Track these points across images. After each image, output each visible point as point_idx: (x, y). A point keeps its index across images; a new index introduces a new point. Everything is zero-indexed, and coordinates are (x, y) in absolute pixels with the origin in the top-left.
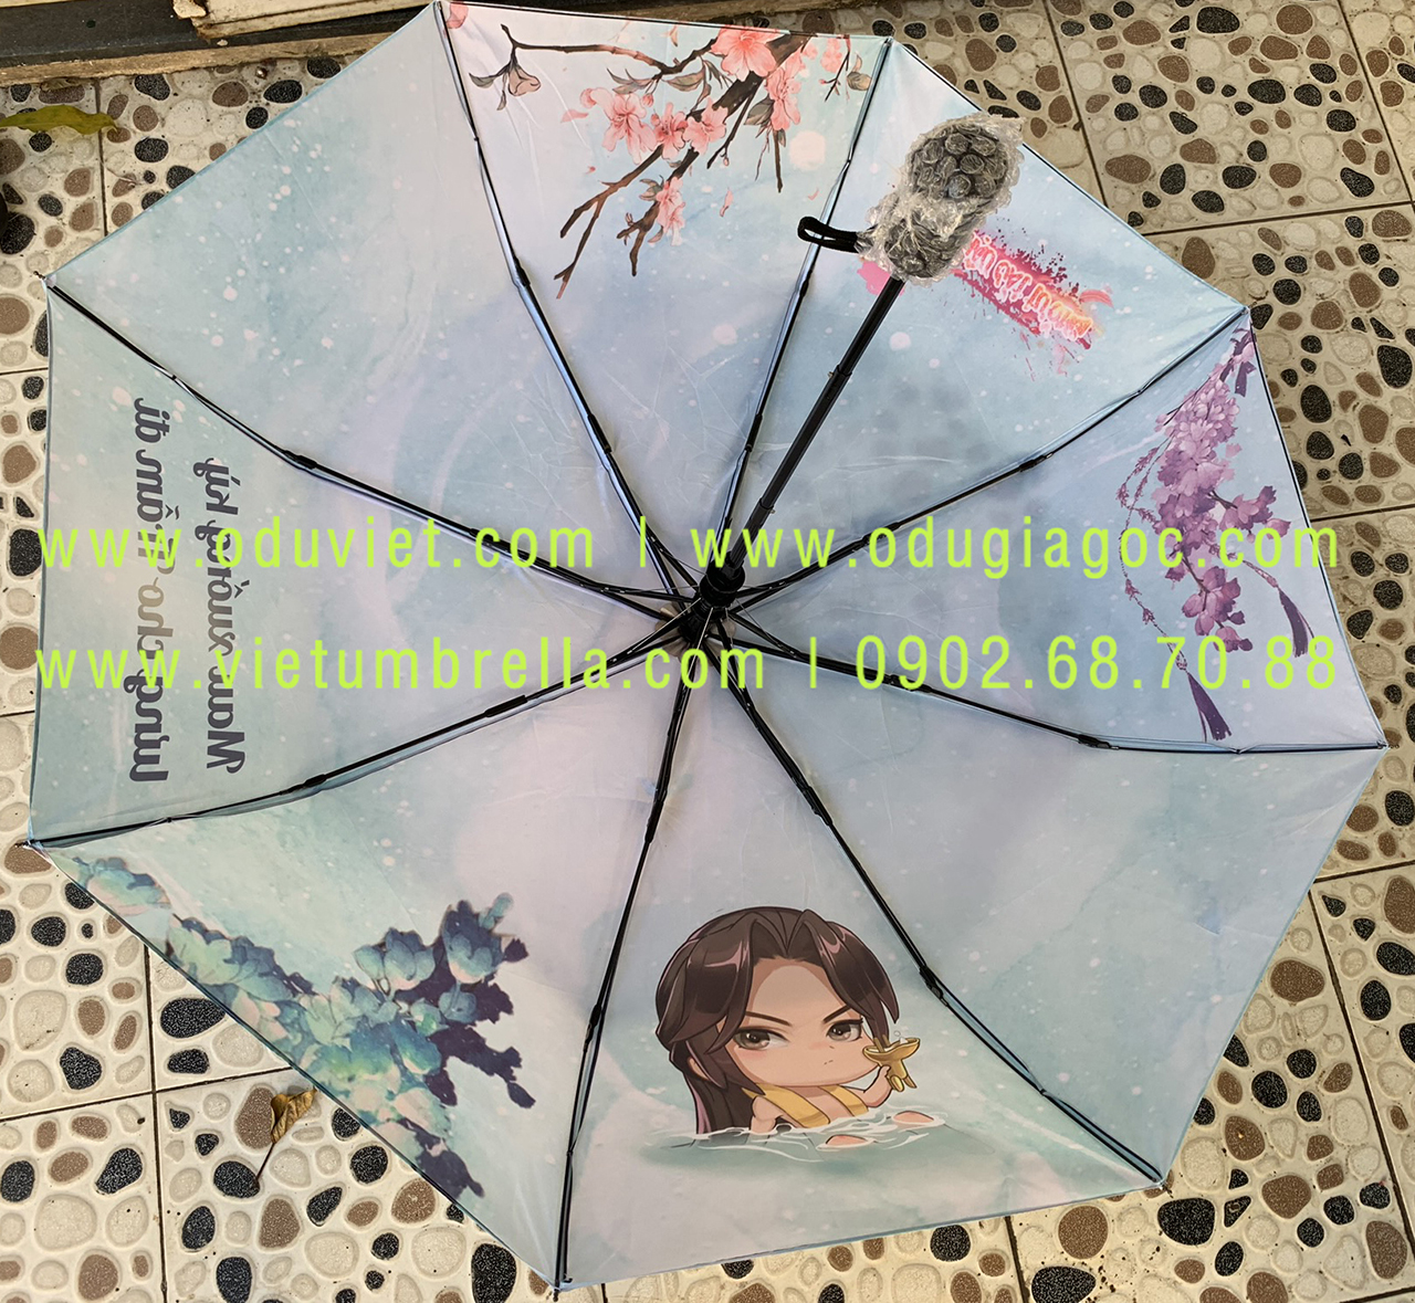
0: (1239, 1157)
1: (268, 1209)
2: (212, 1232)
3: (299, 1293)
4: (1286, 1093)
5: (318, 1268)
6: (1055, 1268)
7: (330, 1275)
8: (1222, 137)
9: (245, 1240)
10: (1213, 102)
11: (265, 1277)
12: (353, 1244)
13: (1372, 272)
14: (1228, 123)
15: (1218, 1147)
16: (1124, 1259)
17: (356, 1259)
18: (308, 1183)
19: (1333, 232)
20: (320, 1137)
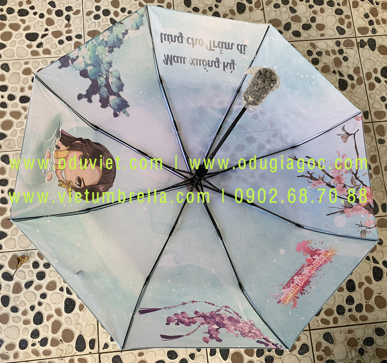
1: (15, 284)
3: (21, 306)
5: (26, 300)
8: (304, 15)
9: (8, 291)
10: (302, 4)
11: (13, 301)
13: (341, 57)
14: (306, 11)
17: (36, 298)
18: (25, 279)
19: (331, 44)
20: (29, 268)
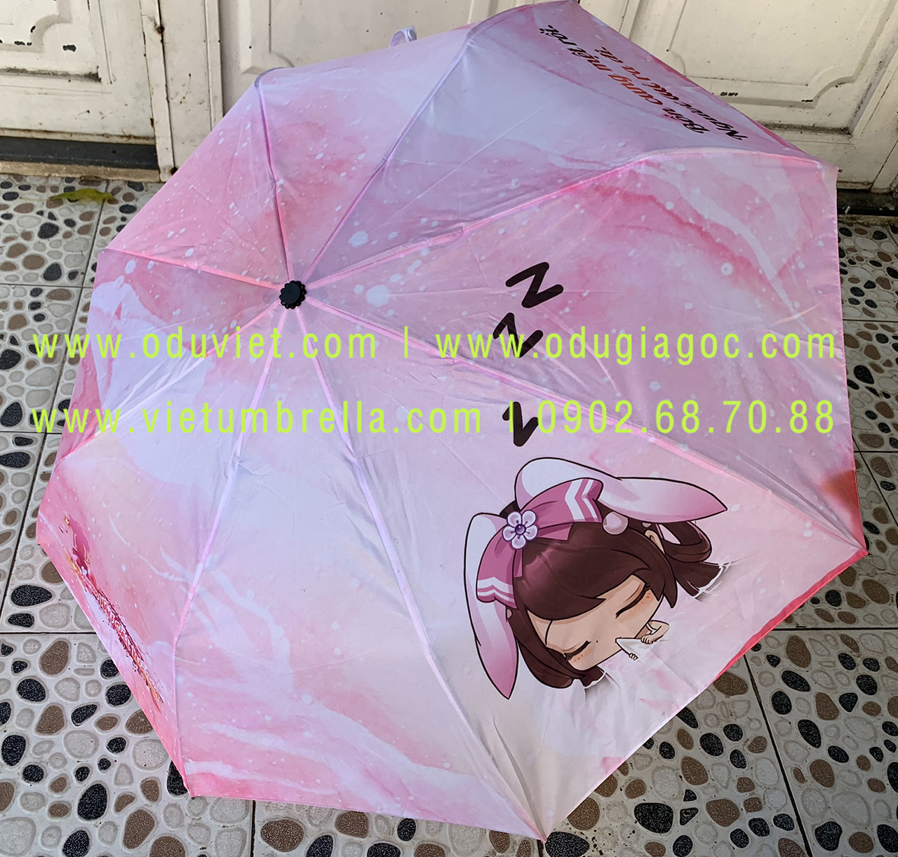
0: (690, 782)
2: (7, 718)
4: (722, 748)
6: (563, 833)
7: (76, 756)
12: (96, 740)
15: (677, 774)
16: (610, 834)
